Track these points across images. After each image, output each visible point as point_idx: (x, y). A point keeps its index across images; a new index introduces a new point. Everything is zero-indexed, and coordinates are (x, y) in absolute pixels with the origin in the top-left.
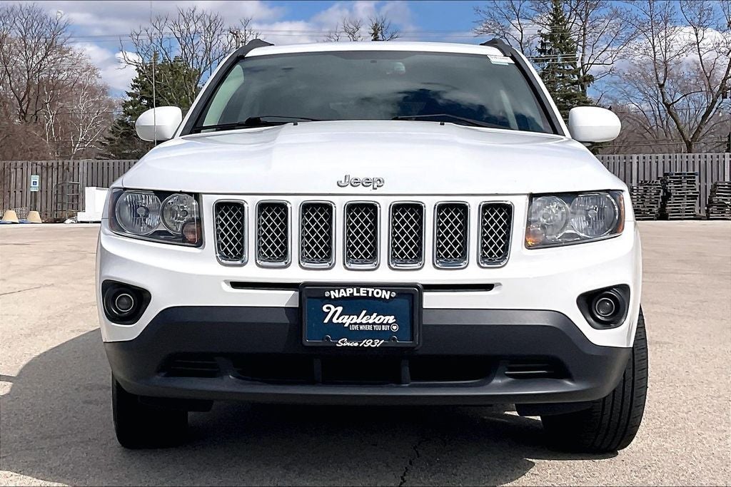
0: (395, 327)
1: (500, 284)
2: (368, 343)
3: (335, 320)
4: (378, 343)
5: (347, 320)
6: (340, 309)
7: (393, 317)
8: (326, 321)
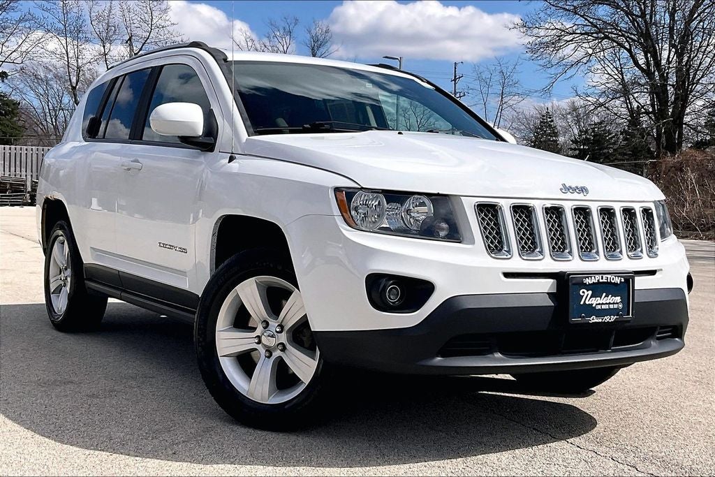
0: (620, 306)
1: (661, 270)
2: (607, 319)
3: (587, 303)
4: (613, 318)
5: (594, 301)
6: (590, 292)
7: (619, 297)
8: (582, 303)
